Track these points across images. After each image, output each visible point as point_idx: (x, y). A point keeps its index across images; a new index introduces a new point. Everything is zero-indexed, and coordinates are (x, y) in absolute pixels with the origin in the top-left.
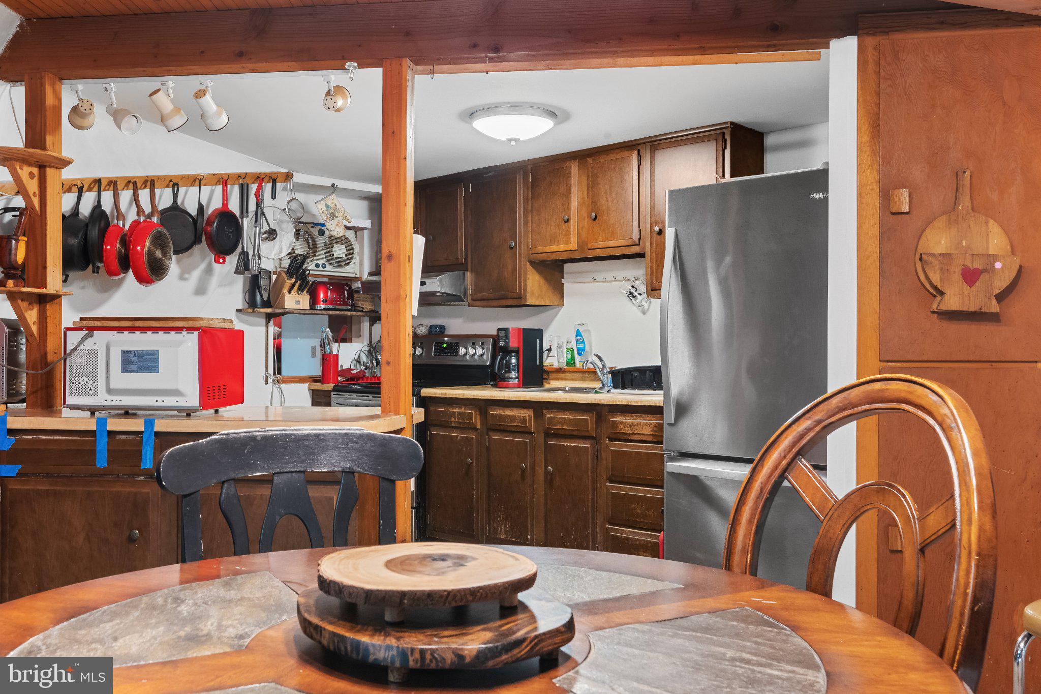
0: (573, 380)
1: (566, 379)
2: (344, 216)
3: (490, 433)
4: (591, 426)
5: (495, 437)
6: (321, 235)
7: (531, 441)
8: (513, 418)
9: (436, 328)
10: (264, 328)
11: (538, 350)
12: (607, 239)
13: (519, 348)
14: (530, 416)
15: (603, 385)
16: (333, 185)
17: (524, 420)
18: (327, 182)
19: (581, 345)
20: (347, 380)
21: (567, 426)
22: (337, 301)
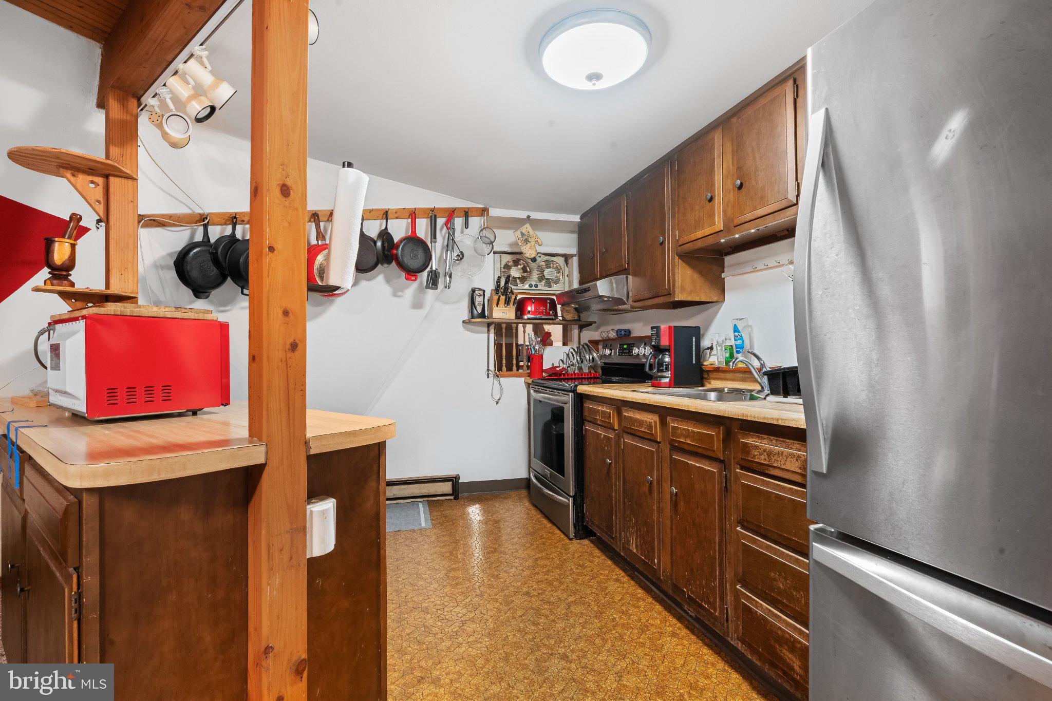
0: (733, 380)
1: (726, 379)
2: (536, 240)
3: (625, 436)
4: (717, 445)
5: (628, 440)
6: (534, 262)
7: (657, 451)
8: (641, 423)
9: (621, 332)
10: (486, 335)
11: (694, 348)
12: (755, 209)
13: (670, 346)
14: (655, 423)
15: (762, 387)
16: (528, 217)
17: (650, 427)
18: (523, 214)
19: (739, 342)
20: (549, 376)
21: (691, 441)
22: (543, 312)
